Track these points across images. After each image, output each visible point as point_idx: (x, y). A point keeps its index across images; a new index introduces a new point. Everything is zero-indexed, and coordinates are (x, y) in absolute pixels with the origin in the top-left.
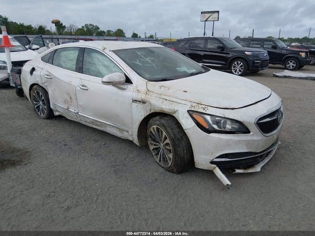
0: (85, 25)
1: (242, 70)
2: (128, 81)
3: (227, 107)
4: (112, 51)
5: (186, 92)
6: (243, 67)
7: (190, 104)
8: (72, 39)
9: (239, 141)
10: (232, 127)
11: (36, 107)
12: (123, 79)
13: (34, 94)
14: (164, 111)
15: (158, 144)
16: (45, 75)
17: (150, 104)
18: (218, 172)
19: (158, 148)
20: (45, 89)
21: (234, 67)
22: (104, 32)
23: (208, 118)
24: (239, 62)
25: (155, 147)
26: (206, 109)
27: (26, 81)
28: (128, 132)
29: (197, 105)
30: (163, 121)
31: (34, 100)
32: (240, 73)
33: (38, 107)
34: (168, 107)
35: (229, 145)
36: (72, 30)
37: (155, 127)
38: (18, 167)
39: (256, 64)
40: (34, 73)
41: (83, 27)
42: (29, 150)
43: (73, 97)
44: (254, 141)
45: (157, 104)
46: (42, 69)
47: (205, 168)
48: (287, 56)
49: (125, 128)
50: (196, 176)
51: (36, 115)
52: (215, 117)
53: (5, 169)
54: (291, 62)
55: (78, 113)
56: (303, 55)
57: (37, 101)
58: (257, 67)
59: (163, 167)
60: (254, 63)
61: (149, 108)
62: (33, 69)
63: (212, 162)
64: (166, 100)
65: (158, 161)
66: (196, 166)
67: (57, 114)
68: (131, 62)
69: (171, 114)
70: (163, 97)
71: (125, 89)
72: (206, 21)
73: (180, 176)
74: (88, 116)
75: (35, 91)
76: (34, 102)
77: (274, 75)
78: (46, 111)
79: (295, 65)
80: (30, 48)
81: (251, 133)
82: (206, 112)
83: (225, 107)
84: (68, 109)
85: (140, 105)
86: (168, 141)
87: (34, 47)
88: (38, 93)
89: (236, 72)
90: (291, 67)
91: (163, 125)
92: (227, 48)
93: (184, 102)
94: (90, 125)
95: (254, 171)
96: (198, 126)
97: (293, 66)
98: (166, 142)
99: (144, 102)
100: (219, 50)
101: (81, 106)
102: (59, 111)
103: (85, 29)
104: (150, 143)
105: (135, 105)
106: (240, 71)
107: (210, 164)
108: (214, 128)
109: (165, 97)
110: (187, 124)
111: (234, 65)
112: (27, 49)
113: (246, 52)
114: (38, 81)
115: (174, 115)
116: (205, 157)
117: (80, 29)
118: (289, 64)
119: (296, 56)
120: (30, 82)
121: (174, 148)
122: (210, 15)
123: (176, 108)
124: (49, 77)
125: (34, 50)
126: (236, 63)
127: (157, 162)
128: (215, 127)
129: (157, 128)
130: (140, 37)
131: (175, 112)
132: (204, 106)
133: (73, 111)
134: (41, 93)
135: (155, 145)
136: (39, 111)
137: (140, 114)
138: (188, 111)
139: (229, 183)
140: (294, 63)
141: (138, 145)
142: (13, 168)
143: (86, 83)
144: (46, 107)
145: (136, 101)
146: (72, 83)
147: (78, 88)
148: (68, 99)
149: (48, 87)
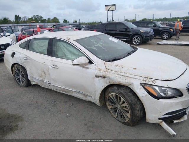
0: (34, 16)
1: (139, 42)
2: (90, 62)
3: (168, 80)
4: (75, 40)
5: (136, 69)
6: (139, 40)
7: (142, 79)
8: (27, 25)
9: (178, 102)
10: (172, 93)
11: (17, 79)
12: (87, 61)
13: (15, 70)
14: (121, 84)
15: (116, 105)
16: (23, 57)
17: (110, 78)
18: (165, 125)
19: (115, 108)
20: (24, 67)
21: (134, 40)
22: (45, 20)
23: (157, 88)
24: (137, 37)
25: (113, 107)
26: (155, 82)
27: (8, 61)
28: (91, 97)
29: (147, 79)
30: (121, 91)
31: (15, 74)
32: (138, 43)
33: (19, 79)
34: (125, 81)
35: (172, 106)
36: (25, 20)
37: (114, 94)
38: (16, 132)
39: (147, 38)
40: (14, 56)
41: (32, 17)
42: (20, 115)
43: (47, 73)
44: (186, 101)
45: (115, 79)
46: (21, 53)
47: (155, 122)
48: (162, 31)
49: (89, 94)
50: (146, 127)
51: (17, 84)
52: (162, 87)
53: (6, 135)
54: (165, 34)
55: (50, 84)
56: (172, 30)
57: (17, 75)
58: (148, 39)
59: (120, 122)
60: (146, 37)
61: (108, 81)
62: (14, 53)
63: (160, 119)
64: (122, 76)
65: (116, 117)
66: (147, 121)
67: (33, 83)
68: (89, 48)
69: (127, 86)
70: (120, 73)
71: (88, 68)
72: (108, 10)
73: (135, 128)
74: (59, 86)
75: (16, 68)
76: (15, 76)
77: (157, 43)
78: (25, 82)
79: (168, 36)
80: (4, 35)
81: (184, 96)
82: (155, 84)
83: (166, 79)
84: (43, 80)
85: (102, 79)
86: (126, 104)
87: (7, 34)
88: (18, 70)
89: (135, 43)
90: (165, 37)
91: (121, 94)
92: (129, 29)
93: (137, 77)
94: (60, 92)
95: (184, 120)
96: (150, 95)
97: (166, 37)
98: (124, 105)
99: (104, 77)
100: (124, 30)
101: (52, 79)
102: (34, 82)
103: (34, 19)
104: (109, 104)
105: (97, 79)
106: (138, 42)
107: (158, 120)
108: (162, 96)
109: (121, 74)
110: (141, 93)
111: (134, 39)
112: (2, 36)
113: (141, 31)
114: (18, 62)
115: (130, 86)
116: (155, 116)
117: (30, 18)
118: (164, 36)
119: (167, 31)
120: (12, 62)
121: (131, 109)
122: (110, 7)
123: (132, 82)
124: (26, 59)
125: (7, 36)
126: (135, 37)
127: (114, 117)
128: (162, 94)
129: (115, 95)
130: (68, 22)
131: (130, 85)
132: (152, 80)
133: (46, 82)
134: (20, 70)
135: (113, 106)
136: (19, 81)
137: (101, 85)
138: (141, 84)
139: (175, 134)
140: (167, 35)
141: (99, 105)
142: (12, 133)
143: (56, 64)
144: (25, 79)
145: (98, 76)
146: (46, 64)
147: (50, 67)
148: (43, 74)
149: (26, 66)
